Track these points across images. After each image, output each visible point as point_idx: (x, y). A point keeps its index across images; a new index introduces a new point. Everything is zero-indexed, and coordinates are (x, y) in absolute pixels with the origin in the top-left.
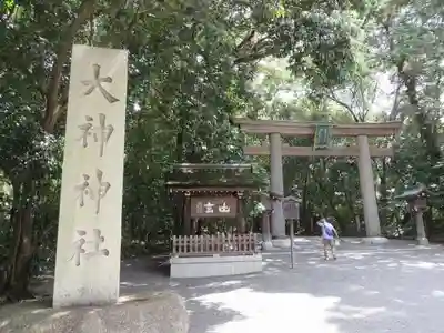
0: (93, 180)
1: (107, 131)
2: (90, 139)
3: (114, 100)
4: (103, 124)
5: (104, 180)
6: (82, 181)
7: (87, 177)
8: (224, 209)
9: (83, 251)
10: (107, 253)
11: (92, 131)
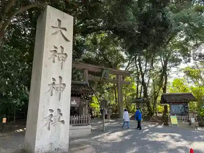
1: (64, 56)
2: (56, 59)
4: (62, 52)
5: (63, 82)
7: (54, 80)
9: (52, 121)
10: (63, 122)
11: (57, 55)
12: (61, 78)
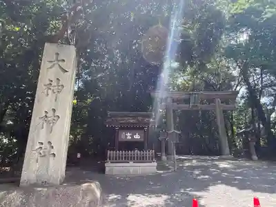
0: (50, 114)
1: (60, 88)
2: (50, 92)
3: (65, 71)
4: (58, 84)
7: (46, 113)
8: (137, 137)
9: (41, 154)
10: (54, 156)
11: (52, 88)
12: (54, 110)
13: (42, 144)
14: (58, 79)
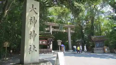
0: (33, 33)
1: (35, 21)
3: (37, 14)
4: (34, 19)
5: (35, 33)
6: (30, 33)
7: (31, 32)
8: (44, 43)
9: (31, 50)
10: (36, 51)
12: (34, 31)
13: (31, 46)
14: (34, 17)
